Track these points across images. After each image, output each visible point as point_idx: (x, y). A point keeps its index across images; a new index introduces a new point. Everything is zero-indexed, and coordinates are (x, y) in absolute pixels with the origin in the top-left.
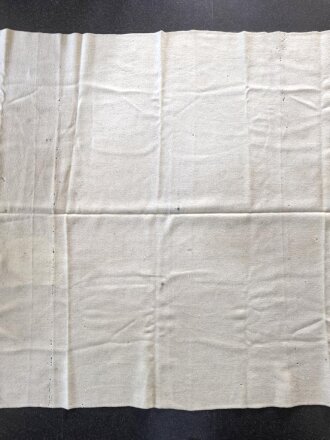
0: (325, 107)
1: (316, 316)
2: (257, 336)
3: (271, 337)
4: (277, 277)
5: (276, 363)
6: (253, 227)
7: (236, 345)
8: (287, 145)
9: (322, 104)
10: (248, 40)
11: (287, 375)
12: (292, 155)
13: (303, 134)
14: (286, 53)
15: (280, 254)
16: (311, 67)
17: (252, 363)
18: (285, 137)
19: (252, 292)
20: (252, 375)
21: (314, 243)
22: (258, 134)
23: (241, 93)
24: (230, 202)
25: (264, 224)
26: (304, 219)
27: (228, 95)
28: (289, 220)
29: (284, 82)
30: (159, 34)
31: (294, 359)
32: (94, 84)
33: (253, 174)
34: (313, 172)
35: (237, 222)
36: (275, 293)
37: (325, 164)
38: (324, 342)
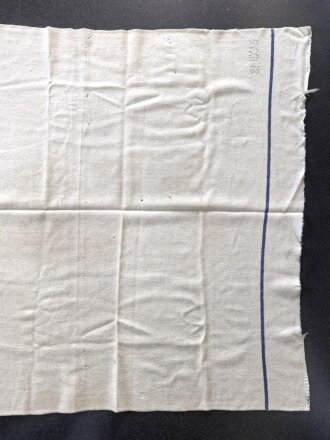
0: (128, 105)
1: (108, 316)
2: (45, 338)
3: (60, 339)
4: (69, 276)
5: (63, 367)
6: (48, 225)
7: (21, 348)
8: (88, 141)
9: (126, 102)
10: (53, 36)
11: (74, 378)
12: (92, 152)
13: (106, 131)
14: (93, 50)
15: (75, 253)
16: (117, 65)
17: (37, 367)
18: (86, 133)
19: (42, 292)
20: (35, 380)
21: (111, 241)
22: (59, 129)
23: (41, 89)
24: (24, 199)
25: (59, 222)
26: (100, 218)
27: (30, 90)
28: (86, 217)
29: (88, 78)
31: (82, 362)
33: (51, 171)
34: (114, 170)
35: (31, 219)
36: (67, 293)
37: (126, 161)
38: (115, 344)
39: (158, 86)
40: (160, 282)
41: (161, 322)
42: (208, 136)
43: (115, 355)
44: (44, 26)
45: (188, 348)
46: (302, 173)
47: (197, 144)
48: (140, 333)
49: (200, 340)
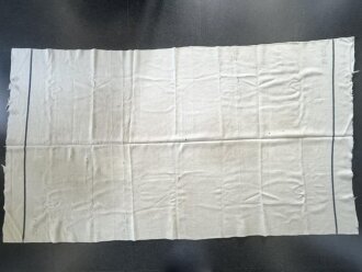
0: (259, 85)
1: (257, 192)
2: (227, 202)
3: (234, 203)
4: (236, 173)
5: (238, 216)
6: (224, 147)
7: (216, 207)
8: (240, 105)
9: (259, 83)
10: (220, 51)
11: (242, 221)
12: (243, 110)
13: (251, 98)
14: (239, 56)
15: (238, 161)
16: (253, 64)
17: (226, 215)
18: (239, 101)
19: (225, 180)
20: (225, 222)
21: (255, 155)
22: (225, 99)
23: (216, 79)
24: (212, 135)
25: (230, 146)
26: (249, 144)
27: (209, 80)
28: (240, 144)
29: (239, 72)
30: (173, 49)
31: (246, 213)
32: (141, 77)
33: (223, 121)
34: (254, 118)
35: (216, 145)
36: (236, 181)
37: (260, 114)
38: (261, 205)
39: (274, 74)
40: (281, 174)
41: (282, 193)
42: (301, 99)
43: (262, 210)
44: (214, 45)
45: (297, 205)
46: (352, 116)
47: (296, 103)
48: (274, 199)
49: (303, 202)
